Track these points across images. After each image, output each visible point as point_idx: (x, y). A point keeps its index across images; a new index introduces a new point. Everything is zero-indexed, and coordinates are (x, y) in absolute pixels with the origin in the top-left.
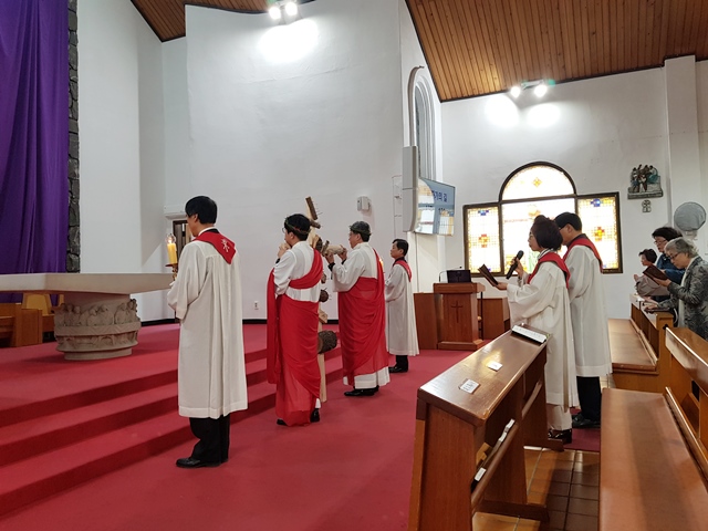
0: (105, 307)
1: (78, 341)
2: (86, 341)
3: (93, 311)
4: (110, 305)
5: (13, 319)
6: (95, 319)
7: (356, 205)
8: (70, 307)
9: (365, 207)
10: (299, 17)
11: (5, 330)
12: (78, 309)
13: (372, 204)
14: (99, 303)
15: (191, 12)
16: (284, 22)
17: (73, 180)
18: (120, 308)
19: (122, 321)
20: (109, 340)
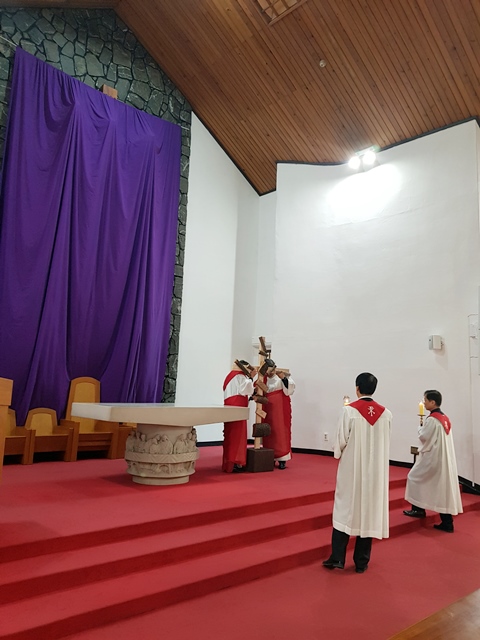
0: (166, 437)
1: (141, 466)
2: (147, 467)
3: (155, 440)
4: (170, 436)
5: (111, 434)
6: (156, 448)
7: (427, 344)
8: (138, 435)
9: (437, 345)
10: (377, 164)
11: (104, 444)
12: (143, 436)
13: (445, 343)
14: (161, 433)
15: (283, 169)
16: (363, 170)
17: (176, 315)
18: (179, 438)
19: (179, 451)
20: (166, 468)
